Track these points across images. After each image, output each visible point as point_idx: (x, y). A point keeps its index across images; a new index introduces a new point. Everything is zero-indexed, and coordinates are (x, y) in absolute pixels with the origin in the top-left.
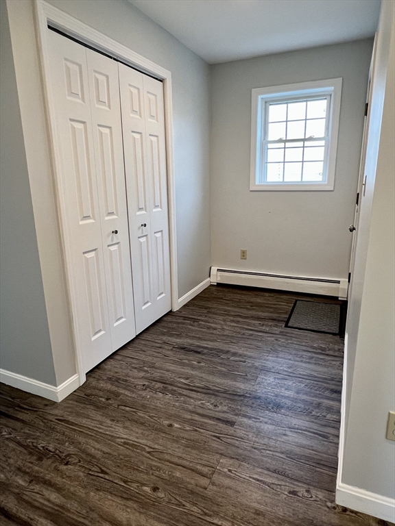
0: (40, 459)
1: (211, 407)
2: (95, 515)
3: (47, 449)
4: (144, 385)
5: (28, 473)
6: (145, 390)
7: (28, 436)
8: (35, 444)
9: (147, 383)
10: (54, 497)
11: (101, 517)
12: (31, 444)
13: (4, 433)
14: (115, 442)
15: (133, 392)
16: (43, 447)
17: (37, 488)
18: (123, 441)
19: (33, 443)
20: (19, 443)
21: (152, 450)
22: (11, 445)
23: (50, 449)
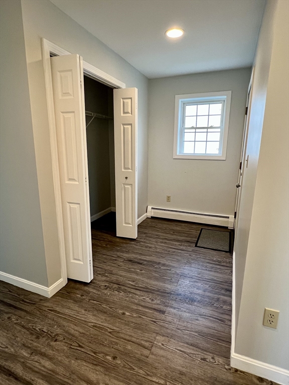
0: (38, 338)
1: (150, 301)
2: (75, 377)
3: (42, 330)
4: (105, 286)
5: (29, 348)
6: (106, 289)
7: (30, 321)
8: (34, 327)
9: (107, 285)
10: (48, 364)
11: (79, 377)
12: (31, 327)
13: (13, 320)
14: (87, 325)
15: (99, 291)
16: (40, 329)
17: (36, 358)
18: (92, 324)
19: (32, 326)
20: (23, 327)
21: (112, 331)
22: (18, 328)
23: (45, 330)
